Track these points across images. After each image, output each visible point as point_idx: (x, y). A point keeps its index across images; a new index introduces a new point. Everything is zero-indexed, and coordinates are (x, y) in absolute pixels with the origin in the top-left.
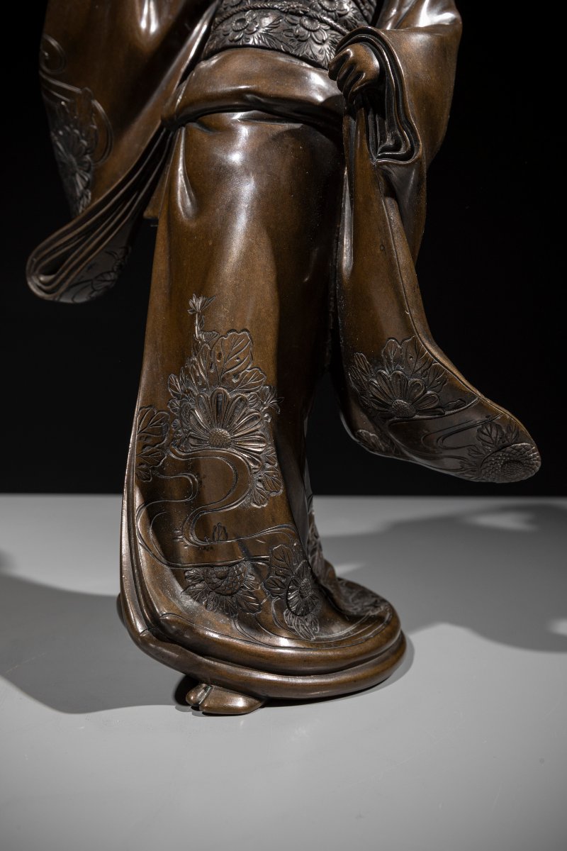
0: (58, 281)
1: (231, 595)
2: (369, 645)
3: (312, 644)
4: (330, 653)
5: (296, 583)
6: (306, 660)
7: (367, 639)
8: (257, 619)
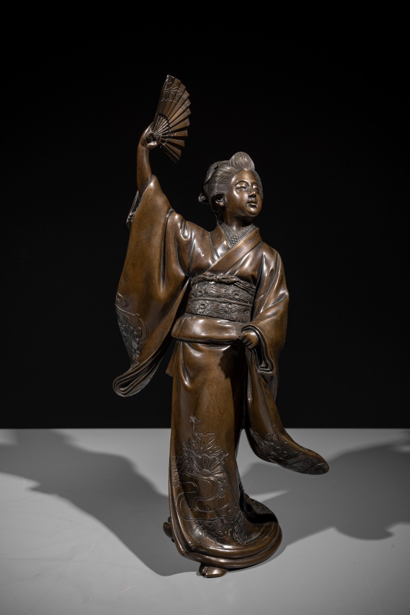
0: (128, 390)
1: (214, 531)
2: (266, 542)
3: (245, 546)
4: (252, 549)
5: (237, 522)
6: (242, 553)
7: (266, 540)
8: (224, 539)
